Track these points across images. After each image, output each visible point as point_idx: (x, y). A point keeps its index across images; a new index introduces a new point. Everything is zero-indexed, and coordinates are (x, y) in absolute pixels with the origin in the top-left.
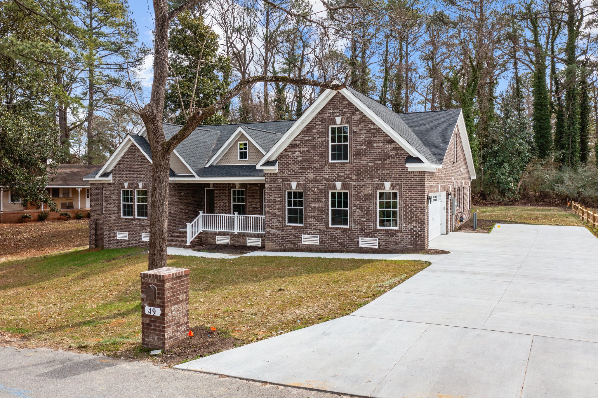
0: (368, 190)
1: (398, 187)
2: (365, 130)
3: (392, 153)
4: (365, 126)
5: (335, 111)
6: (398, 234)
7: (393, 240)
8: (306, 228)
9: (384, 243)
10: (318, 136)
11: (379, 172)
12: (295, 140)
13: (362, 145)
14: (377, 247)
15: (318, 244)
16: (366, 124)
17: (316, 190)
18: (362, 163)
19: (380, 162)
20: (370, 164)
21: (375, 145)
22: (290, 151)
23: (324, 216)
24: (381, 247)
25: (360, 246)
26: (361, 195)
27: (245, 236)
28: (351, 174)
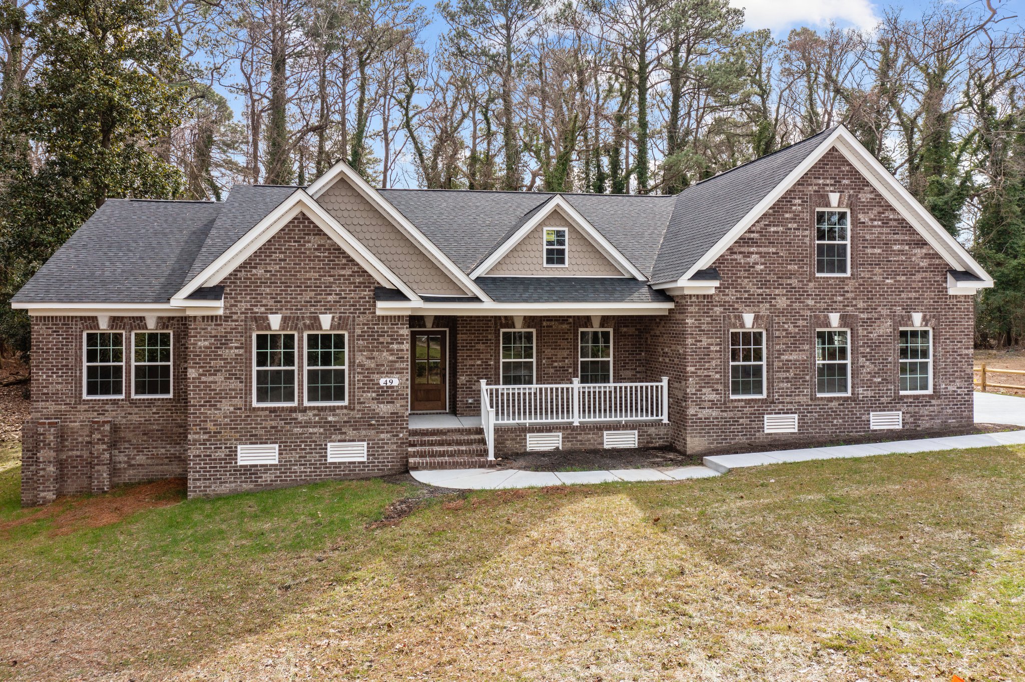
0: (886, 327)
1: (933, 321)
2: (880, 220)
3: (924, 263)
4: (879, 213)
5: (828, 182)
6: (934, 402)
7: (926, 413)
8: (773, 402)
9: (911, 420)
10: (795, 226)
11: (903, 295)
12: (750, 231)
13: (874, 247)
14: (900, 427)
15: (796, 431)
16: (881, 209)
17: (791, 328)
18: (875, 278)
19: (904, 278)
20: (888, 281)
21: (896, 248)
22: (740, 253)
23: (808, 378)
24: (907, 427)
25: (872, 427)
26: (873, 336)
27: (600, 428)
28: (855, 299)
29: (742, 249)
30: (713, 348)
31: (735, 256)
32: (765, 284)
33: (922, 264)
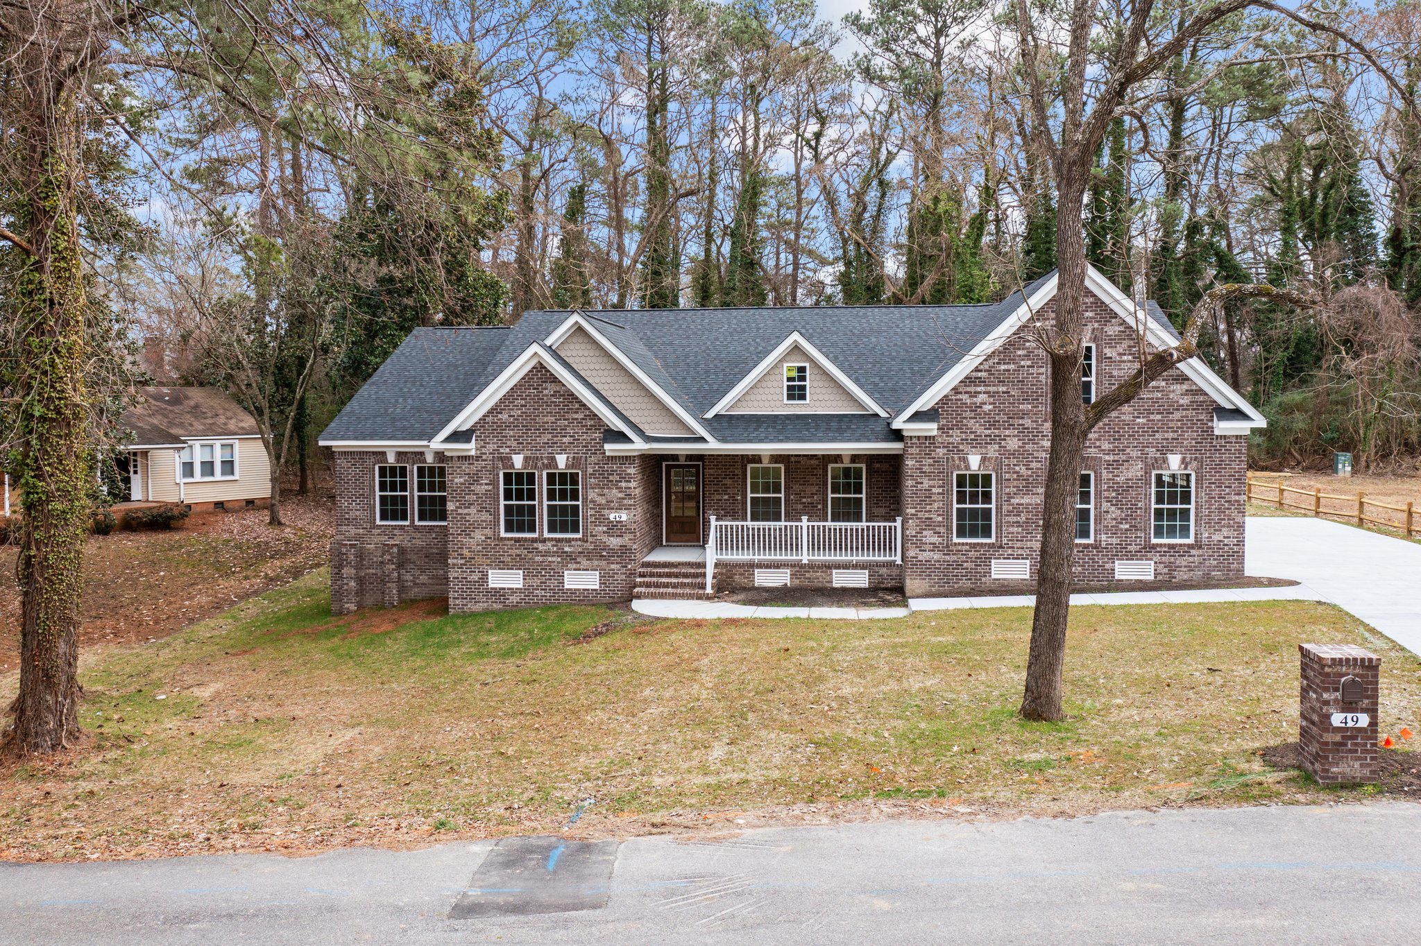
0: (1136, 470)
1: (1195, 464)
2: (1130, 354)
3: (1185, 401)
4: (1129, 346)
6: (1193, 552)
7: (1184, 563)
8: (1001, 547)
9: (1166, 570)
10: (1029, 363)
11: (1157, 436)
12: (977, 370)
14: (1152, 578)
15: (1027, 577)
16: (1132, 343)
17: (1023, 471)
18: (1123, 417)
19: (1159, 417)
20: (1139, 420)
22: (966, 393)
24: (1159, 578)
25: (1117, 577)
26: (1120, 479)
27: (829, 567)
28: (1099, 440)
29: (968, 389)
30: (934, 490)
31: (960, 396)
32: (993, 424)
33: (1181, 402)
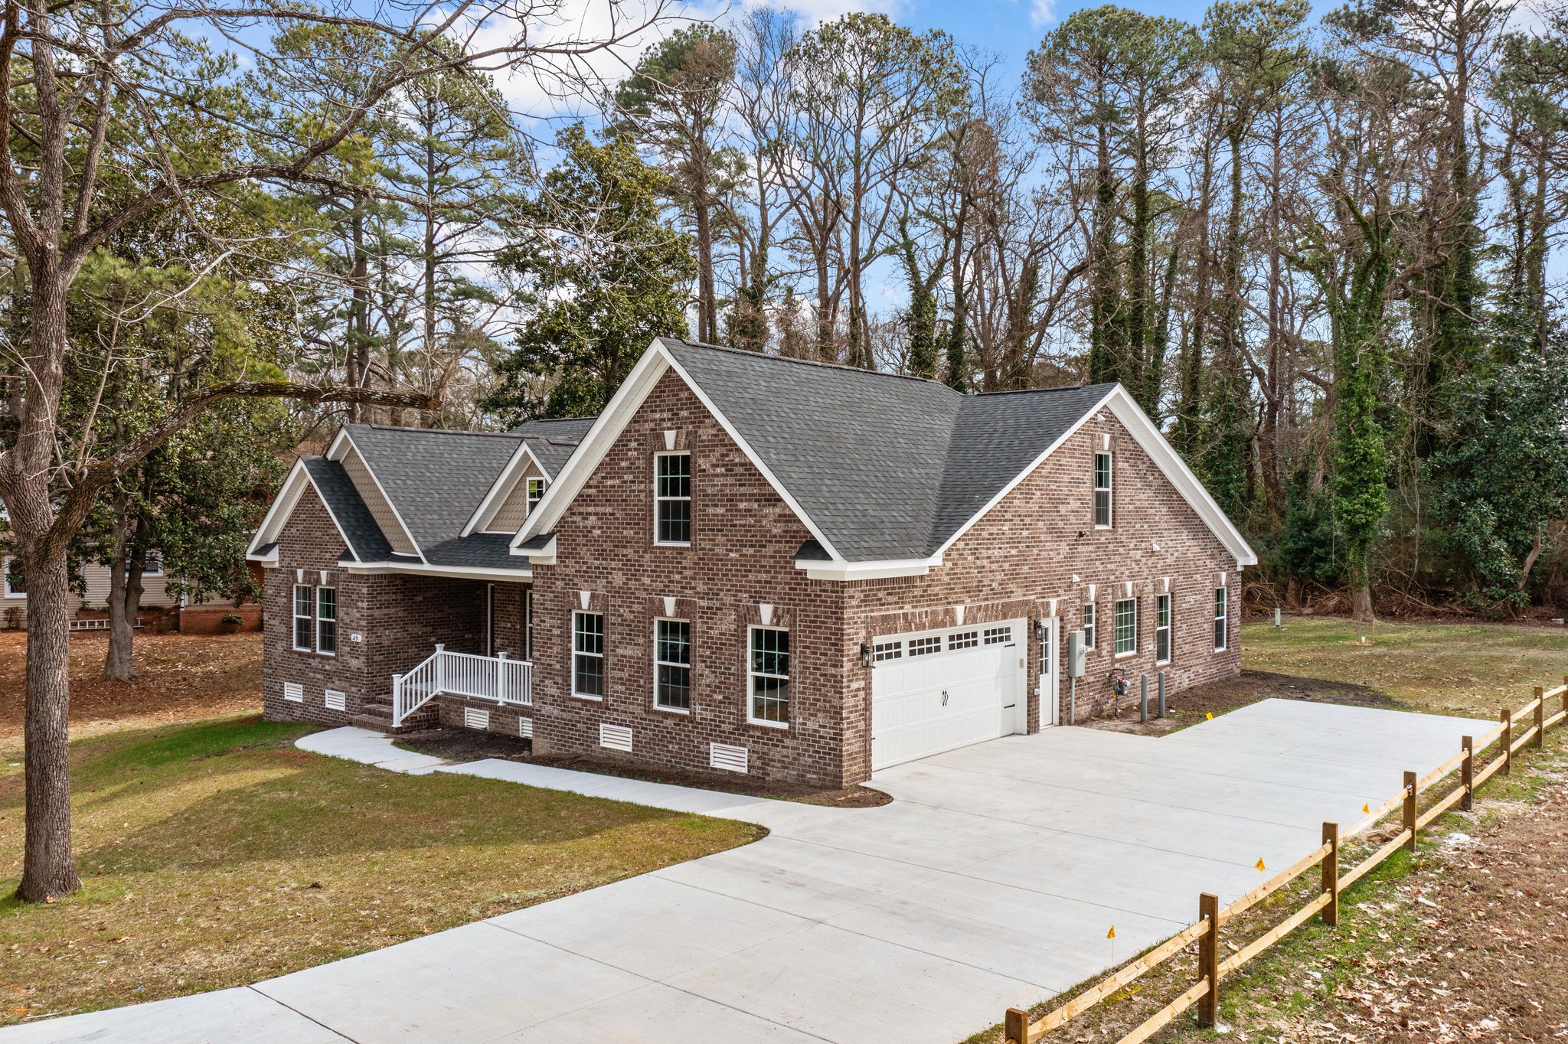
0: (726, 623)
1: (787, 618)
2: (723, 466)
3: (777, 530)
4: (722, 455)
5: (665, 415)
6: (788, 742)
7: (778, 757)
8: (607, 708)
9: (758, 763)
10: (631, 477)
11: (751, 576)
12: (588, 486)
13: (716, 506)
14: (745, 772)
15: (630, 750)
16: (724, 450)
17: (627, 614)
18: (717, 550)
19: (751, 551)
20: (732, 555)
21: (743, 505)
22: (580, 514)
23: (642, 682)
24: (754, 772)
25: (712, 764)
26: (714, 633)
27: (518, 712)
28: (694, 578)
29: (581, 509)
31: (574, 518)
32: (602, 554)
33: (775, 531)
